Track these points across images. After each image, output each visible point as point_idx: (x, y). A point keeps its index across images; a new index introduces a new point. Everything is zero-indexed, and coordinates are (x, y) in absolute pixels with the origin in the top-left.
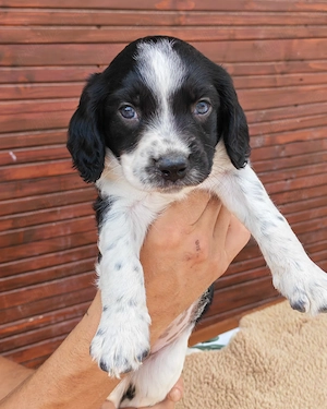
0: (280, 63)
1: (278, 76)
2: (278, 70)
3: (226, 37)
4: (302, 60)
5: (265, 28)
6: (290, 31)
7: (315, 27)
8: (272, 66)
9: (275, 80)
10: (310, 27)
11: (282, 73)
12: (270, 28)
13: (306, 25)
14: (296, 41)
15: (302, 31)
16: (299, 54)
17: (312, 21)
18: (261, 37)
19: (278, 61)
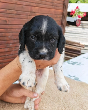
0: (29, 13)
1: (28, 16)
2: (29, 14)
3: (14, 3)
4: (35, 13)
5: (25, 2)
6: (32, 4)
7: (38, 4)
8: (27, 13)
9: (28, 17)
10: (37, 4)
11: (30, 15)
12: (26, 2)
13: (36, 3)
14: (33, 7)
15: (35, 5)
16: (34, 11)
17: (37, 2)
18: (24, 4)
19: (28, 12)
